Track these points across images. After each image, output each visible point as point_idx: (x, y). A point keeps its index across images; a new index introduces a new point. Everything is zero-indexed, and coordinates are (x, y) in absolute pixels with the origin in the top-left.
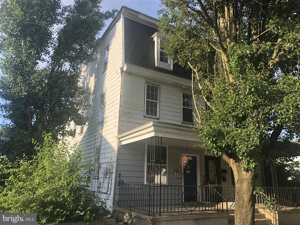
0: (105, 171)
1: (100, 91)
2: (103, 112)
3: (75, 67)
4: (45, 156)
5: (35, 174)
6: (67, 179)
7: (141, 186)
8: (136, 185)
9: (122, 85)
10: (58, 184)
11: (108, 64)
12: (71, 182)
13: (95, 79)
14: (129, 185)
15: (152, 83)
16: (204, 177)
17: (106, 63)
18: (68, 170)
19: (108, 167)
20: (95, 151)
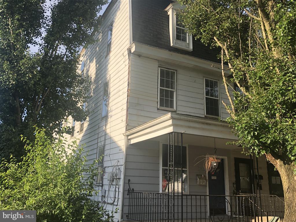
0: (111, 177)
1: (104, 79)
2: (107, 105)
3: (72, 51)
4: (36, 156)
5: (25, 180)
6: (64, 186)
7: (157, 195)
8: (150, 194)
9: (130, 69)
10: (53, 193)
11: (112, 46)
12: (69, 189)
13: (96, 65)
14: (142, 194)
15: (166, 67)
16: (233, 183)
17: (109, 45)
18: (65, 174)
19: (114, 171)
20: (98, 152)
